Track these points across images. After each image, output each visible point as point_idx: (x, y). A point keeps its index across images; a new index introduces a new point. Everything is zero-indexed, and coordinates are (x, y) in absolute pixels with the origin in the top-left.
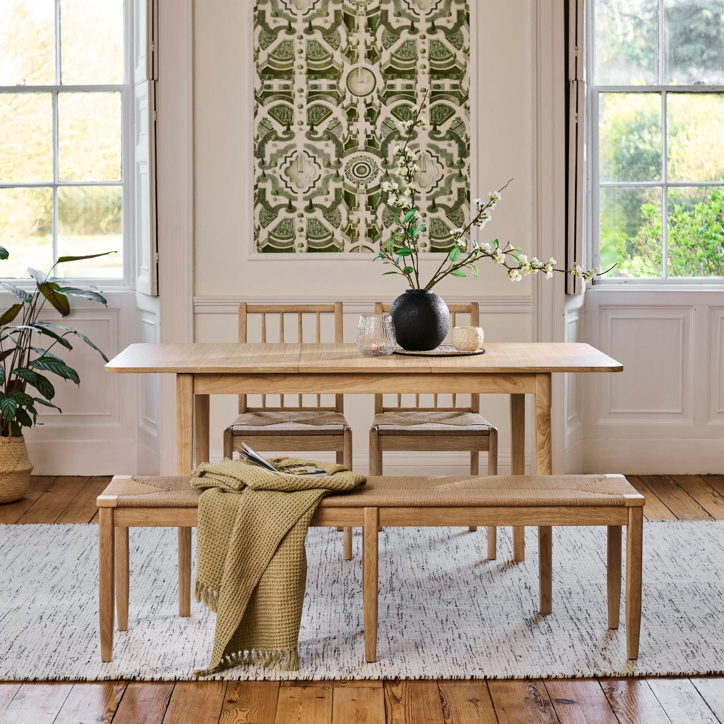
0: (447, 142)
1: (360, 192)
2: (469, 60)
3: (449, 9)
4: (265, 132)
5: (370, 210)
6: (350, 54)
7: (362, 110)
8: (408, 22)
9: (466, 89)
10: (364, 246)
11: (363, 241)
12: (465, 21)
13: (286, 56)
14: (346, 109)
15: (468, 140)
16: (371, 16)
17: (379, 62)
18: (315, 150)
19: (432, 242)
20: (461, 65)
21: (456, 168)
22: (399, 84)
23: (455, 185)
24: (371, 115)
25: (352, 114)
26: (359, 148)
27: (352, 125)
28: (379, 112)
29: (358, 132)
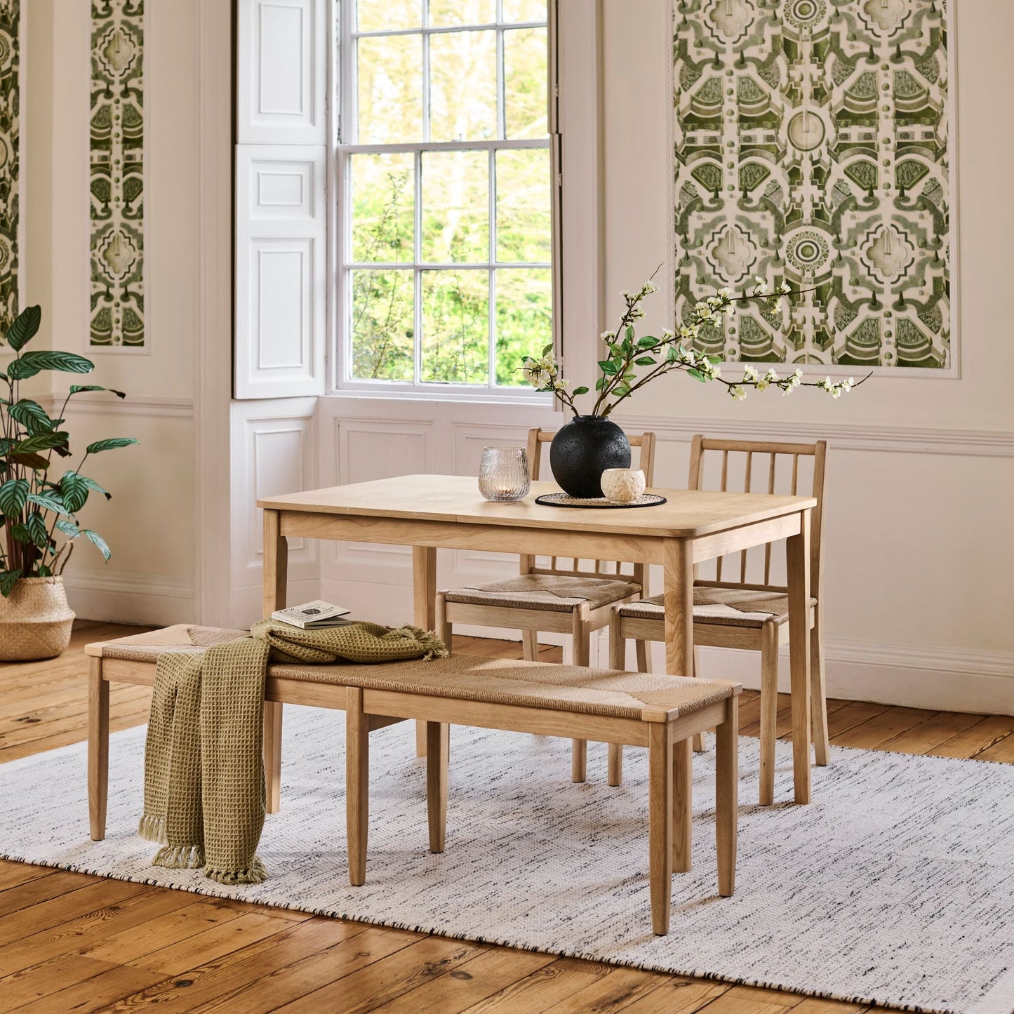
0: (918, 213)
1: (806, 281)
2: (947, 98)
3: (920, 28)
4: (689, 200)
5: (818, 306)
6: (791, 93)
7: (807, 169)
8: (865, 48)
9: (943, 139)
10: (811, 356)
11: (810, 348)
12: (941, 43)
13: (713, 98)
14: (788, 168)
15: (946, 209)
16: (817, 41)
17: (828, 104)
18: (749, 224)
19: (899, 353)
20: (936, 104)
21: (931, 248)
22: (855, 133)
23: (930, 273)
24: (819, 175)
25: (794, 174)
26: (804, 222)
27: (795, 189)
28: (829, 172)
29: (803, 200)
